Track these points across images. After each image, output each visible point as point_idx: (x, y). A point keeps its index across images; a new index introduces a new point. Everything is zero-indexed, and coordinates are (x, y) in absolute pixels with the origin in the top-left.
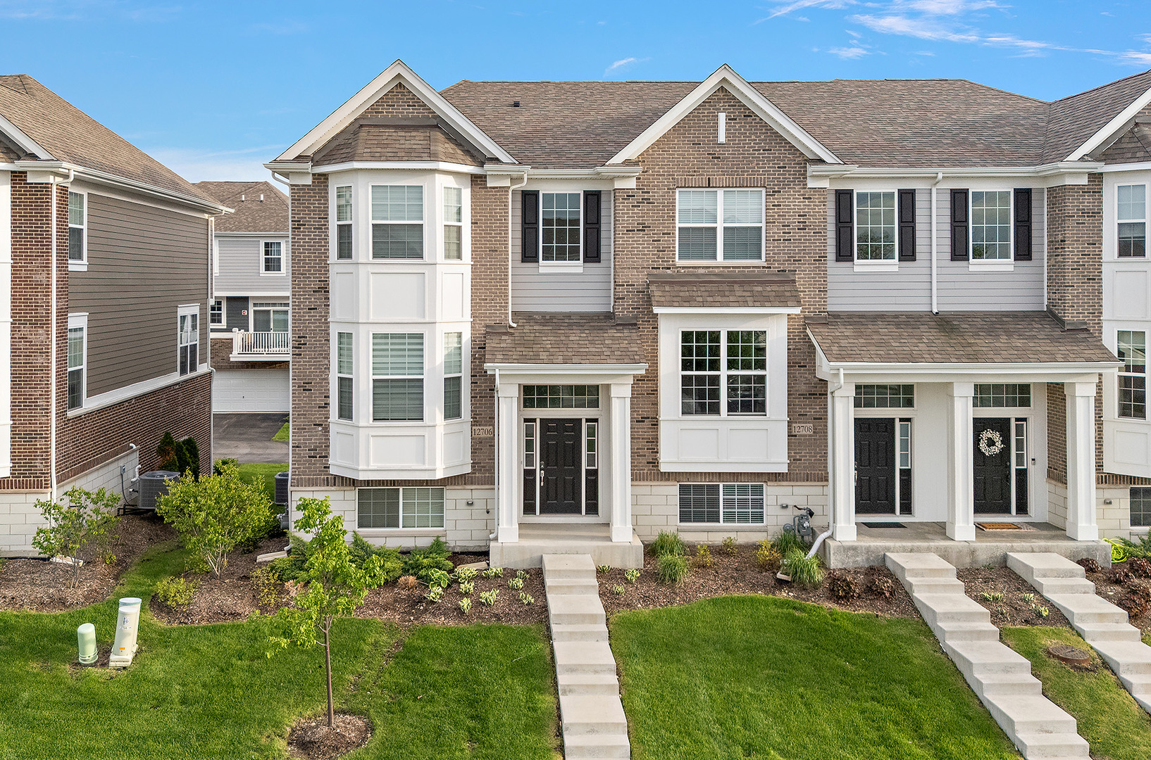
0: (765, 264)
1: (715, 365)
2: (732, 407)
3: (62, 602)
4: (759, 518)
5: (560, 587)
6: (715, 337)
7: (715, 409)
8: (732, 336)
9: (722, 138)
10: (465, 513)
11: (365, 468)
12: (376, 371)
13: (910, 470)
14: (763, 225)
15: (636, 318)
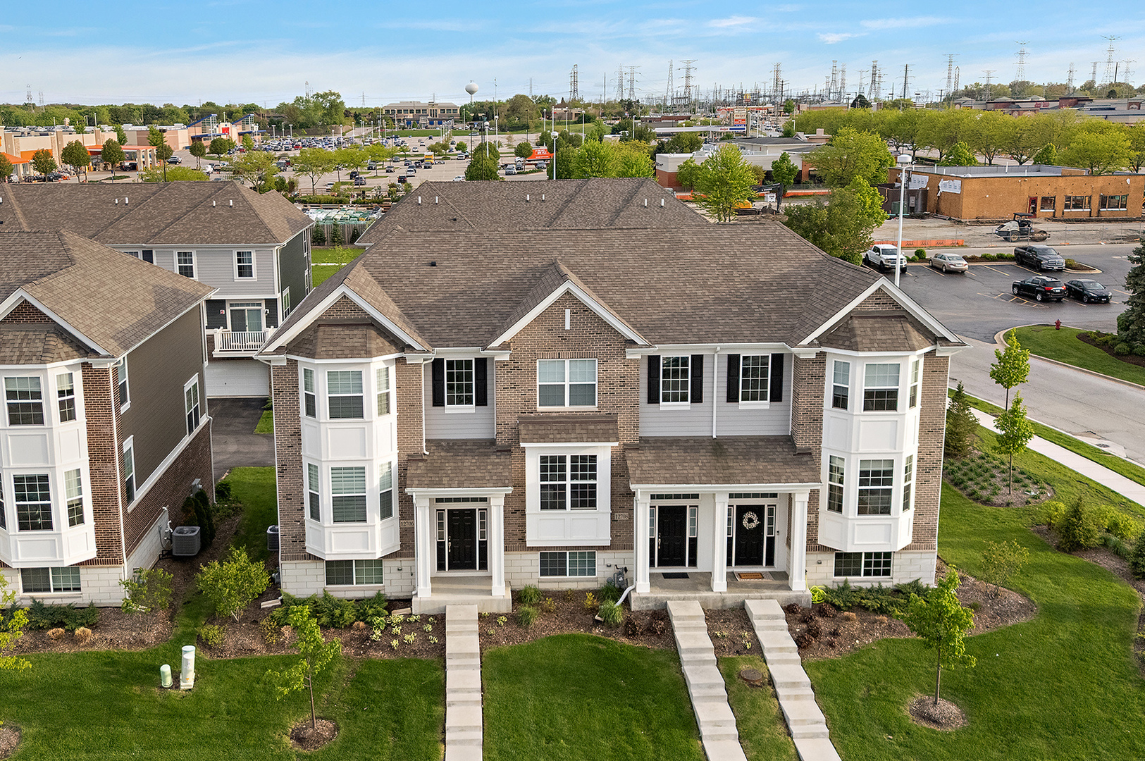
0: (597, 410)
1: (563, 478)
2: (574, 505)
3: (142, 642)
4: (593, 572)
5: (455, 632)
6: (563, 459)
7: (563, 506)
8: (574, 459)
9: (568, 327)
10: (396, 575)
11: (329, 552)
12: (334, 491)
13: (696, 538)
14: (596, 383)
15: (510, 446)
